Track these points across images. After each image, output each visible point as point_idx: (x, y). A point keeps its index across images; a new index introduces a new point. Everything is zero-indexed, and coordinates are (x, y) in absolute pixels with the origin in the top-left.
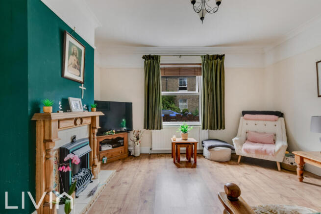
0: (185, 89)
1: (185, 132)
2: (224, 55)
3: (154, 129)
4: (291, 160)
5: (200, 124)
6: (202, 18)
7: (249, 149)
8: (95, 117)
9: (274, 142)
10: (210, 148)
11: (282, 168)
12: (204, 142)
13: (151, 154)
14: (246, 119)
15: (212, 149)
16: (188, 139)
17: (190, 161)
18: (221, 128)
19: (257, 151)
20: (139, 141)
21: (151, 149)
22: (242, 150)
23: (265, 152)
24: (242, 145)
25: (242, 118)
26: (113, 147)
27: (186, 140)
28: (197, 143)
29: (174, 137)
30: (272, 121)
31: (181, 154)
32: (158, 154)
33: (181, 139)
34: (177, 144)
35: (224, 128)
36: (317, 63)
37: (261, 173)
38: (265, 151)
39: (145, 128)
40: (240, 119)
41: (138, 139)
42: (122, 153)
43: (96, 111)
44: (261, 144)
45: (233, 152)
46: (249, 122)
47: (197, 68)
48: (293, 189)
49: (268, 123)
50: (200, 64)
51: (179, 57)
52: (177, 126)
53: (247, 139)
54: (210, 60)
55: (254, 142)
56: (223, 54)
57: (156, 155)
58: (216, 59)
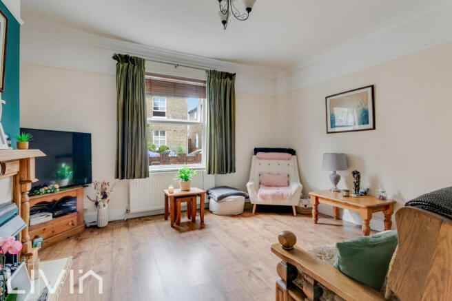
0: (163, 114)
1: (186, 179)
2: (235, 74)
3: (134, 177)
4: (305, 202)
5: (205, 167)
6: (224, 22)
7: (266, 195)
8: (28, 160)
9: (288, 184)
10: (221, 198)
11: (297, 213)
12: (211, 191)
13: (127, 220)
14: (259, 158)
15: (223, 200)
16: (191, 189)
17: (194, 220)
18: (231, 171)
19: (274, 196)
20: (106, 200)
21: (128, 211)
22: (257, 198)
23: (282, 197)
24: (257, 191)
25: (254, 157)
26: (53, 217)
27: (188, 190)
28: (204, 193)
29: (171, 188)
30: (286, 159)
31: (182, 212)
32: (140, 218)
33: (180, 189)
34: (176, 198)
35: (235, 172)
36: (326, 98)
37: (281, 222)
38: (282, 195)
39: (117, 177)
40: (251, 158)
41: (105, 196)
42: (73, 224)
43: (30, 148)
44: (277, 188)
45: (247, 201)
46: (263, 162)
47: (200, 87)
48: (312, 233)
49: (281, 162)
50: (204, 82)
51: (174, 66)
52: (174, 171)
53: (260, 183)
54: (218, 78)
55: (269, 185)
56: (233, 73)
57: (137, 220)
58: (225, 78)
